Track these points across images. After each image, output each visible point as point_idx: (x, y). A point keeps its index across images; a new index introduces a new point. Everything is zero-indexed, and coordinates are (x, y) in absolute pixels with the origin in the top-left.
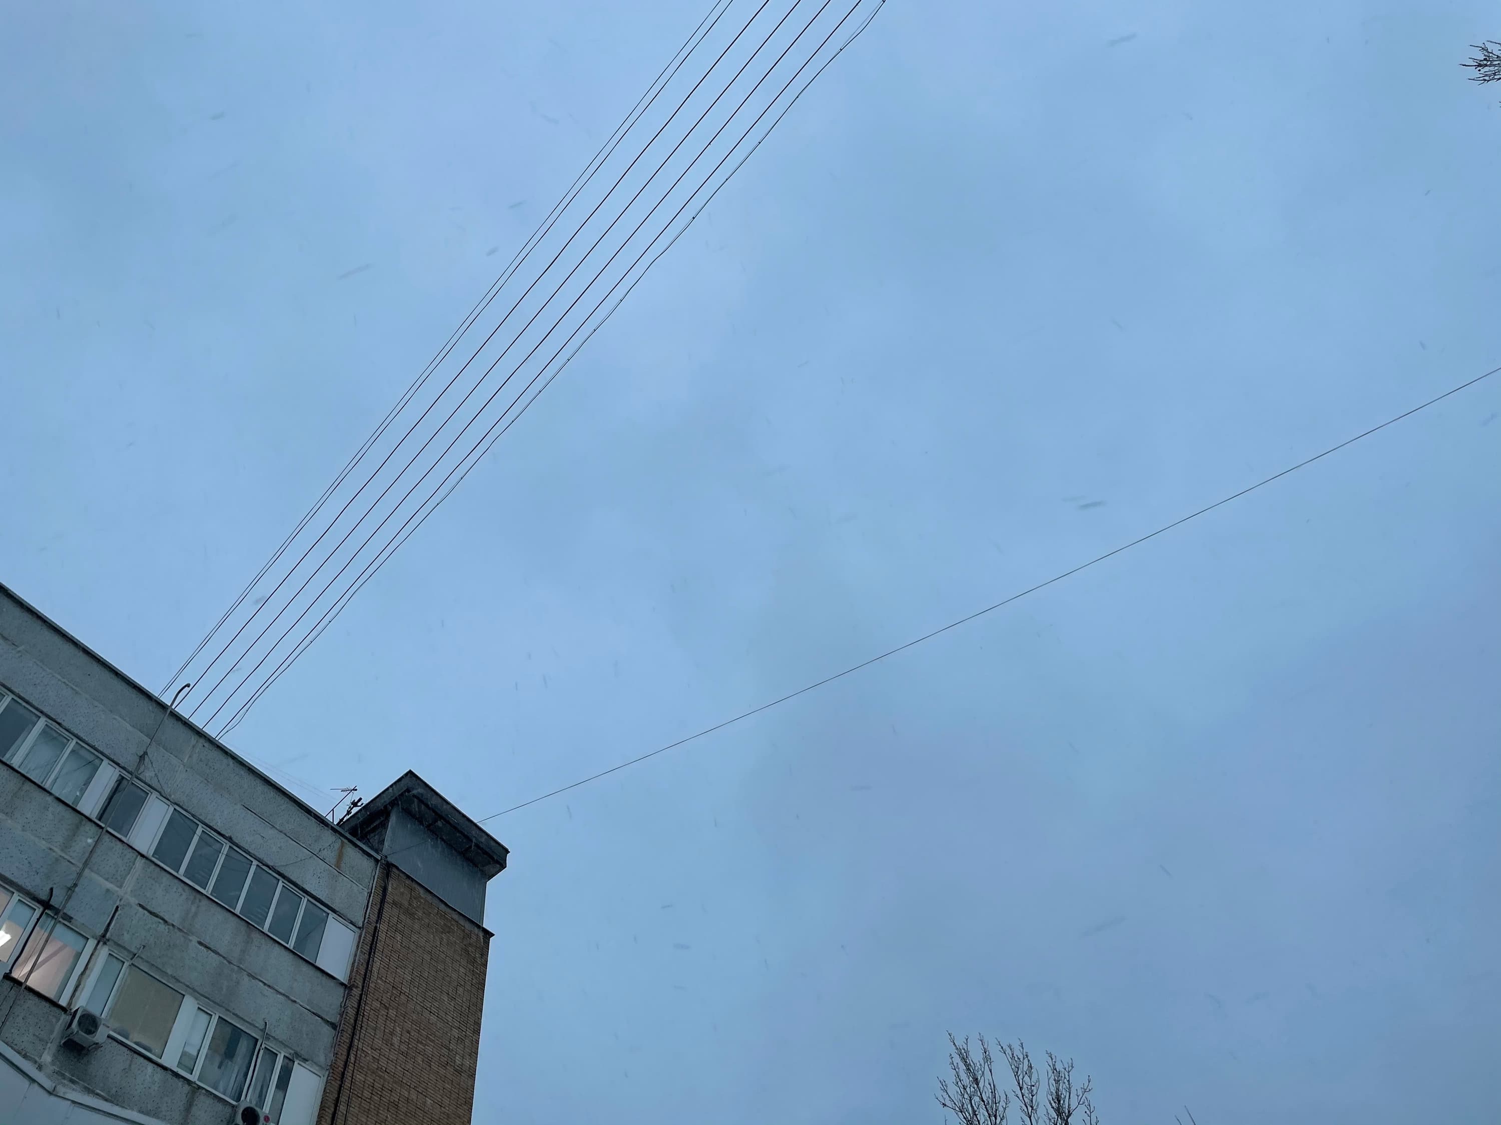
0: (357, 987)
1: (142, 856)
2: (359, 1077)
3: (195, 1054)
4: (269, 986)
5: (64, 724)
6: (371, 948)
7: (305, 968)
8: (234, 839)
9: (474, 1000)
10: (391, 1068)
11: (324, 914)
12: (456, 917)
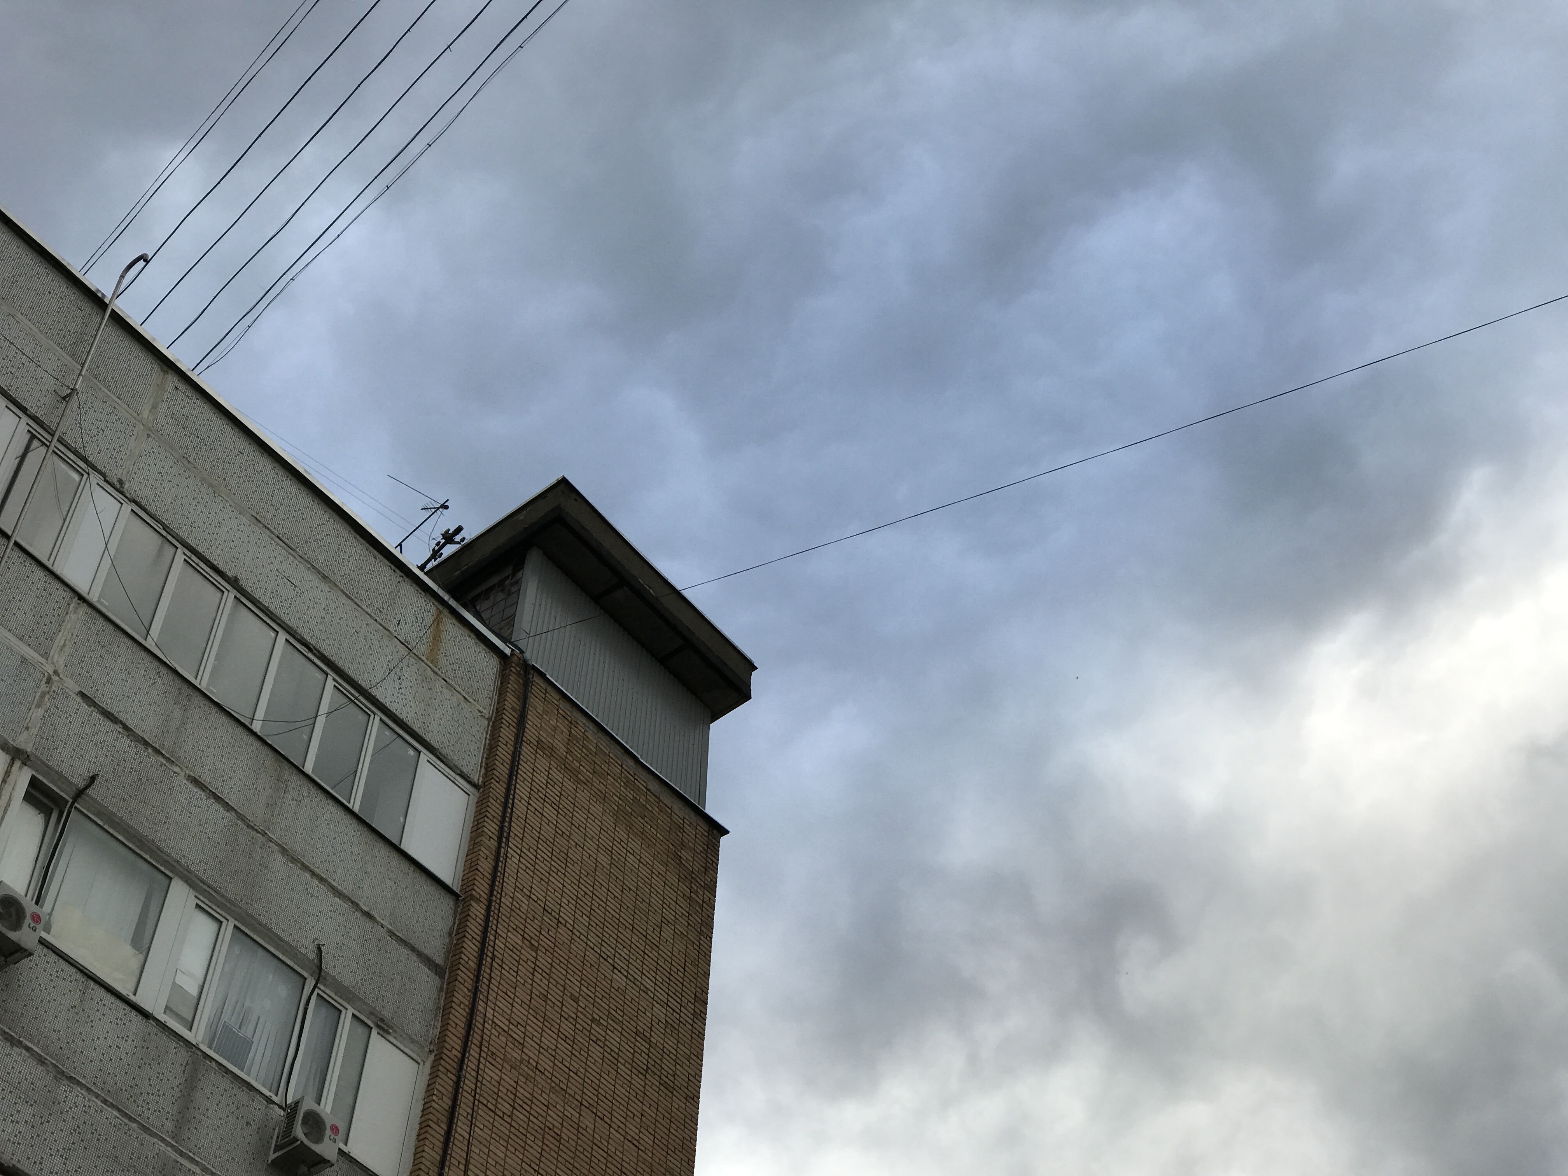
0: (478, 901)
1: (81, 598)
2: (490, 1074)
3: (194, 992)
4: (322, 880)
6: (501, 829)
7: (383, 853)
8: (243, 583)
9: (693, 953)
10: (545, 1063)
11: (411, 752)
12: (654, 786)
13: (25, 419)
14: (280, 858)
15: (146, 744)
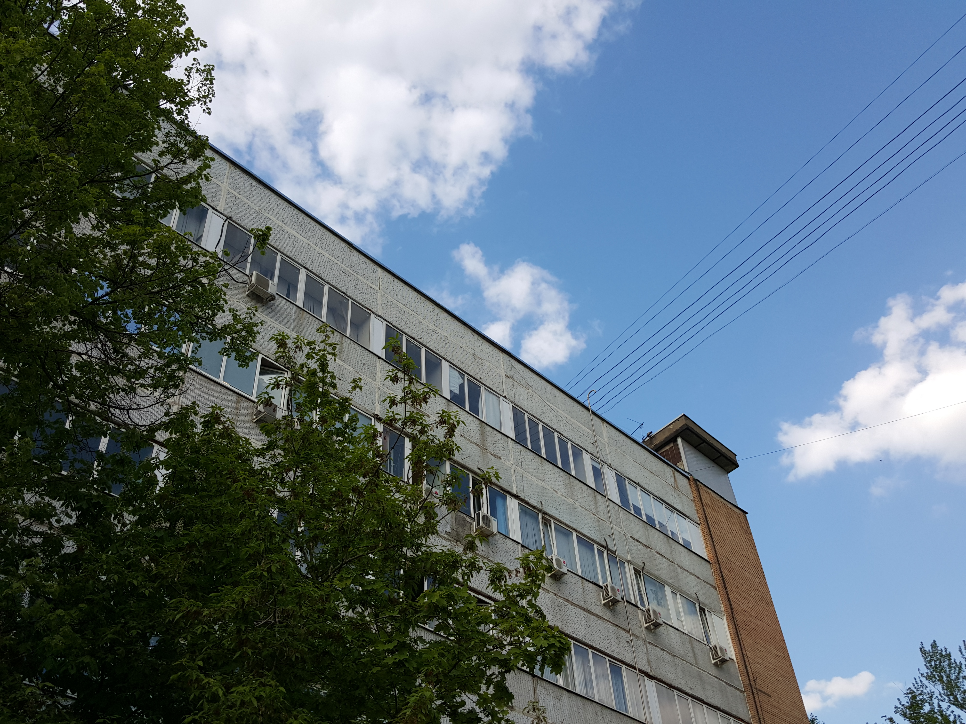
0: (716, 563)
1: (618, 506)
2: (738, 617)
4: (687, 571)
5: (564, 434)
6: (711, 537)
8: (640, 484)
9: (756, 557)
11: (685, 520)
12: (729, 505)
13: (589, 455)
14: (679, 568)
15: (646, 546)
